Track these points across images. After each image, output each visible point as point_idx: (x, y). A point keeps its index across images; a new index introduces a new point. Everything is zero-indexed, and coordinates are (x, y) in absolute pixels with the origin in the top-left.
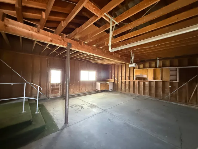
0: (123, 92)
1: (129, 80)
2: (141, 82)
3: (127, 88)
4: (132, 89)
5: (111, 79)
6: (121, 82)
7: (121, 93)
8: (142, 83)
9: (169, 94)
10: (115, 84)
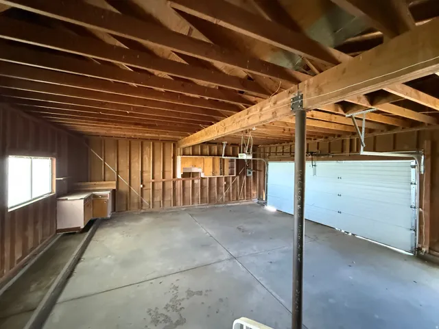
0: (148, 210)
1: (164, 180)
2: (187, 182)
3: (158, 198)
4: (169, 198)
5: (104, 181)
6: (142, 186)
7: (143, 213)
8: (189, 182)
9: (224, 194)
10: (121, 194)
